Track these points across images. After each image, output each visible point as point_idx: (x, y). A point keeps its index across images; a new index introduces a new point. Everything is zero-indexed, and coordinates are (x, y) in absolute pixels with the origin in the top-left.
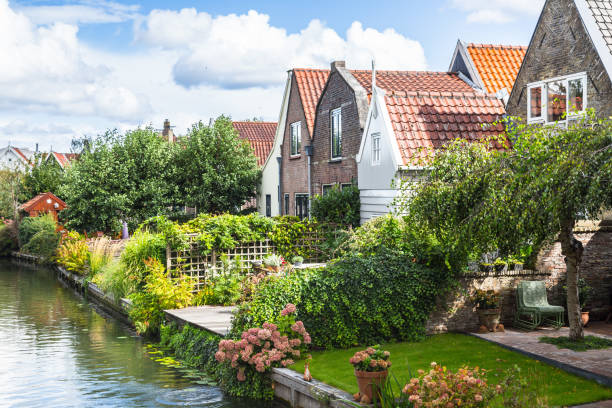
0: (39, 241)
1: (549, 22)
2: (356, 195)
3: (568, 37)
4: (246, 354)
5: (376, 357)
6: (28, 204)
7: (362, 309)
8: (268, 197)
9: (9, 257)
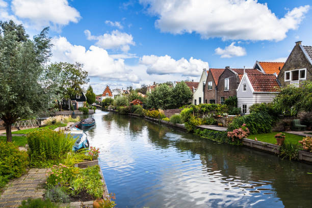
0: (138, 111)
1: (293, 56)
2: (236, 99)
3: (300, 59)
4: (236, 135)
5: (283, 135)
6: (133, 102)
7: (259, 125)
8: (196, 100)
9: (128, 114)
